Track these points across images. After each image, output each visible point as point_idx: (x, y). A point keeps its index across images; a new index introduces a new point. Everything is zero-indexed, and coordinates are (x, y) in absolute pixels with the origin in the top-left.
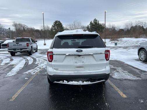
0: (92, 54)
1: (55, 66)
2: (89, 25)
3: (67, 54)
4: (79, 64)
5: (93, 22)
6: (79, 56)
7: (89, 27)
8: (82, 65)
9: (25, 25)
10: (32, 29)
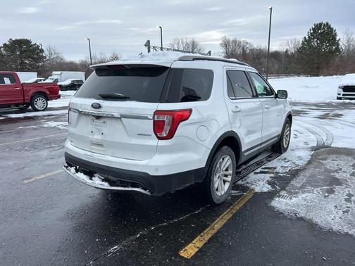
0: (117, 115)
4: (97, 137)
6: (98, 117)
8: (101, 140)
9: (247, 43)
10: (260, 50)
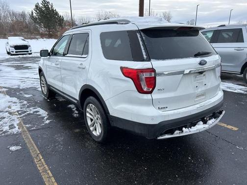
1: (159, 101)
2: (34, 11)
3: (187, 72)
5: (41, 5)
7: (34, 15)
